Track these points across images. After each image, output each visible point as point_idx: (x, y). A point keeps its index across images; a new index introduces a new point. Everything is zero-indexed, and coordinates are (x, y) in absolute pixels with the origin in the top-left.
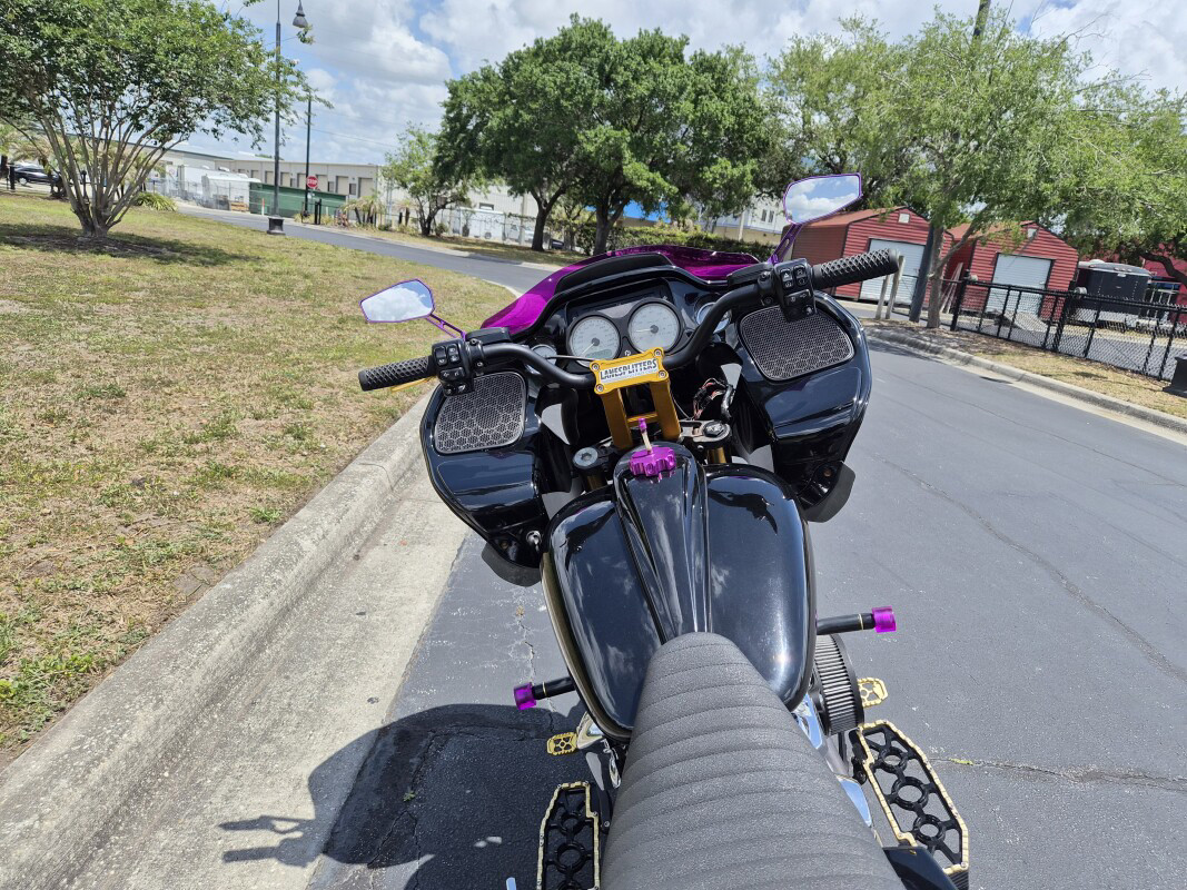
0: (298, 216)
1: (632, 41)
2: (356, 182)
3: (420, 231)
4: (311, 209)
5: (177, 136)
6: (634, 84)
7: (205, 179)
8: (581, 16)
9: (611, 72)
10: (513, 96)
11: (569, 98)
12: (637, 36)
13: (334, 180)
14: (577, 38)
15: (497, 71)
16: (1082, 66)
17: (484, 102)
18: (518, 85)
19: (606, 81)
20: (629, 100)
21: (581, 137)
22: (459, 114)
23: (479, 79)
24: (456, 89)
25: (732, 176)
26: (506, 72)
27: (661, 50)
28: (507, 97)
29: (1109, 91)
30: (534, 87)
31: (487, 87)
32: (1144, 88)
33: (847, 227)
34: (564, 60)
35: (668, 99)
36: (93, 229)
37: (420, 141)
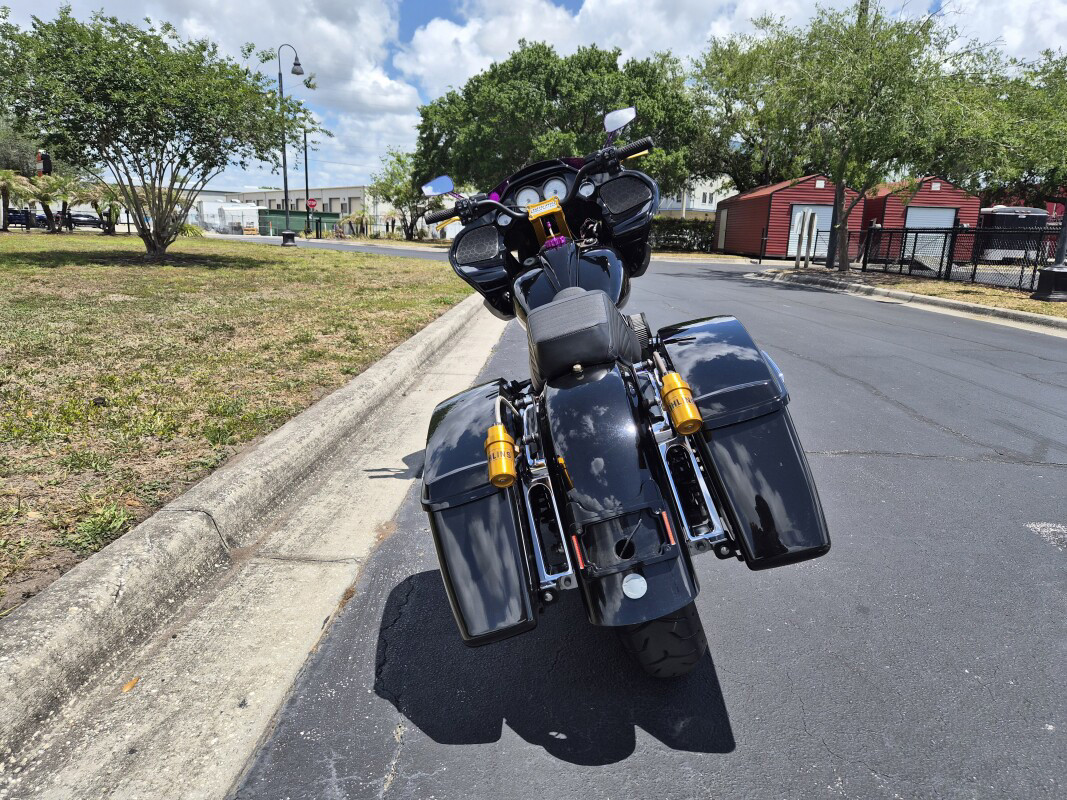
0: (302, 234)
1: (573, 57)
2: (347, 201)
3: (404, 236)
4: (313, 226)
5: (214, 170)
6: (576, 93)
7: (221, 211)
8: (528, 41)
9: (556, 85)
10: (475, 114)
11: (523, 110)
12: (577, 53)
13: (328, 202)
14: (525, 59)
15: (460, 95)
16: (949, 39)
17: (451, 122)
18: (479, 104)
19: (552, 93)
20: (573, 107)
21: (535, 142)
22: (431, 134)
23: (445, 103)
24: (427, 113)
25: (667, 163)
26: (468, 93)
27: (598, 62)
28: (470, 115)
29: (971, 57)
30: (492, 104)
31: (453, 108)
32: (1001, 52)
33: (770, 196)
34: (516, 79)
35: (606, 103)
36: (155, 248)
37: (399, 160)
